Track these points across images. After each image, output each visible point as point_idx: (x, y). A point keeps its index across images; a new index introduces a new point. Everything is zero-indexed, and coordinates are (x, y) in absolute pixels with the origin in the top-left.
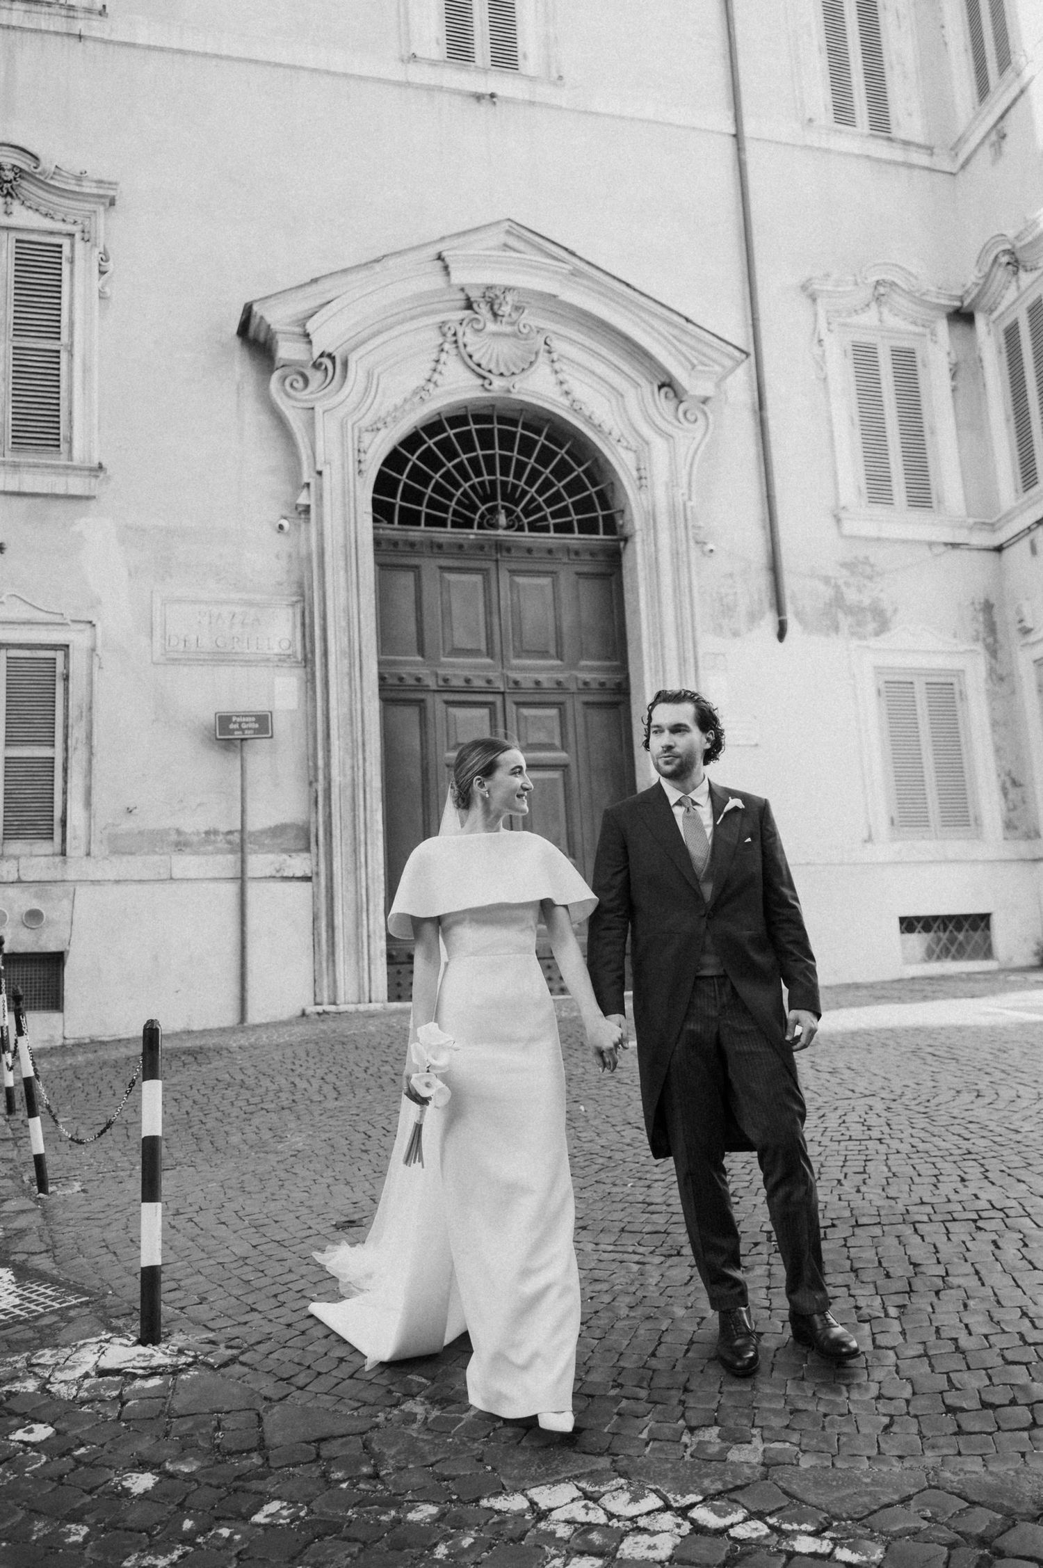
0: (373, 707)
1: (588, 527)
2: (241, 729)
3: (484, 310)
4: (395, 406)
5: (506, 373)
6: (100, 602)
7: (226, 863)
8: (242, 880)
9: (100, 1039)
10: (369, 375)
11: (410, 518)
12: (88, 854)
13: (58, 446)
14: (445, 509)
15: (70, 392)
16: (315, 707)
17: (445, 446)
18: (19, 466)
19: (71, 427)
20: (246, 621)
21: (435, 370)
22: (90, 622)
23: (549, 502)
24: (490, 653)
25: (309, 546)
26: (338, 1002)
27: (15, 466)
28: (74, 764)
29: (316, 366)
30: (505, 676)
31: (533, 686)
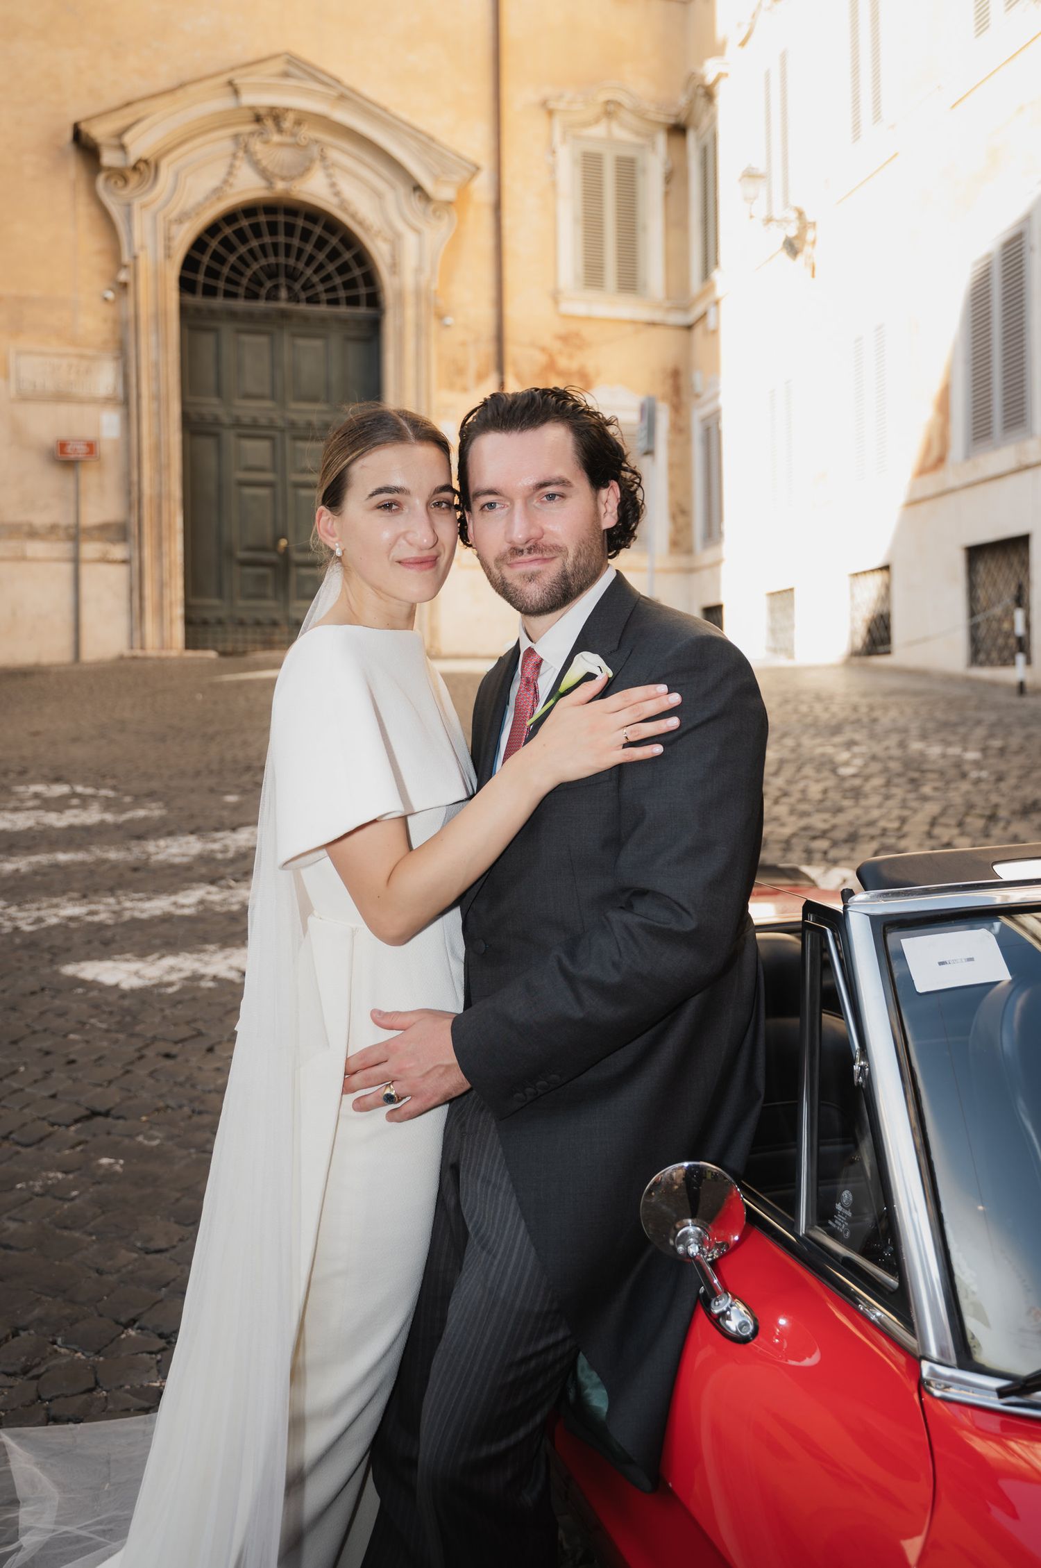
0: (176, 437)
1: (353, 301)
2: (75, 453)
3: (269, 123)
4: (198, 202)
5: (286, 177)
7: (64, 548)
8: (76, 561)
10: (177, 175)
11: (210, 291)
16: (131, 438)
17: (240, 234)
20: (80, 370)
21: (230, 174)
23: (323, 280)
24: (273, 397)
25: (127, 314)
26: (145, 649)
29: (135, 168)
30: (284, 416)
31: (306, 424)
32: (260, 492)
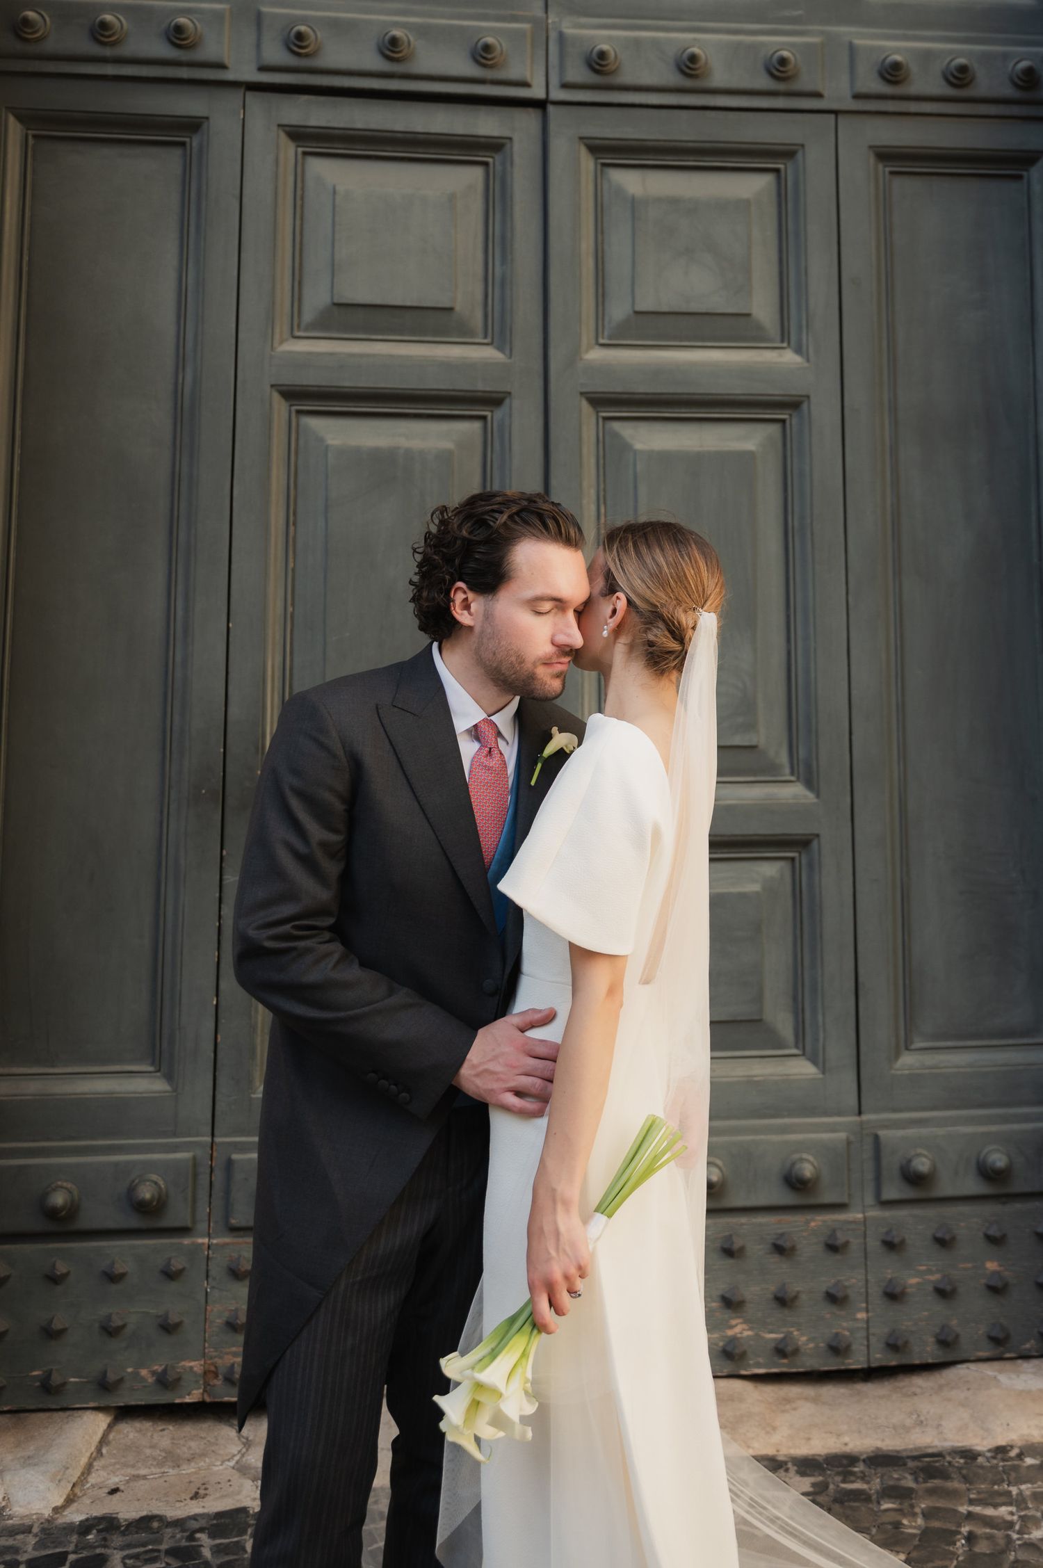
30: (553, 35)
31: (672, 78)
32: (416, 444)
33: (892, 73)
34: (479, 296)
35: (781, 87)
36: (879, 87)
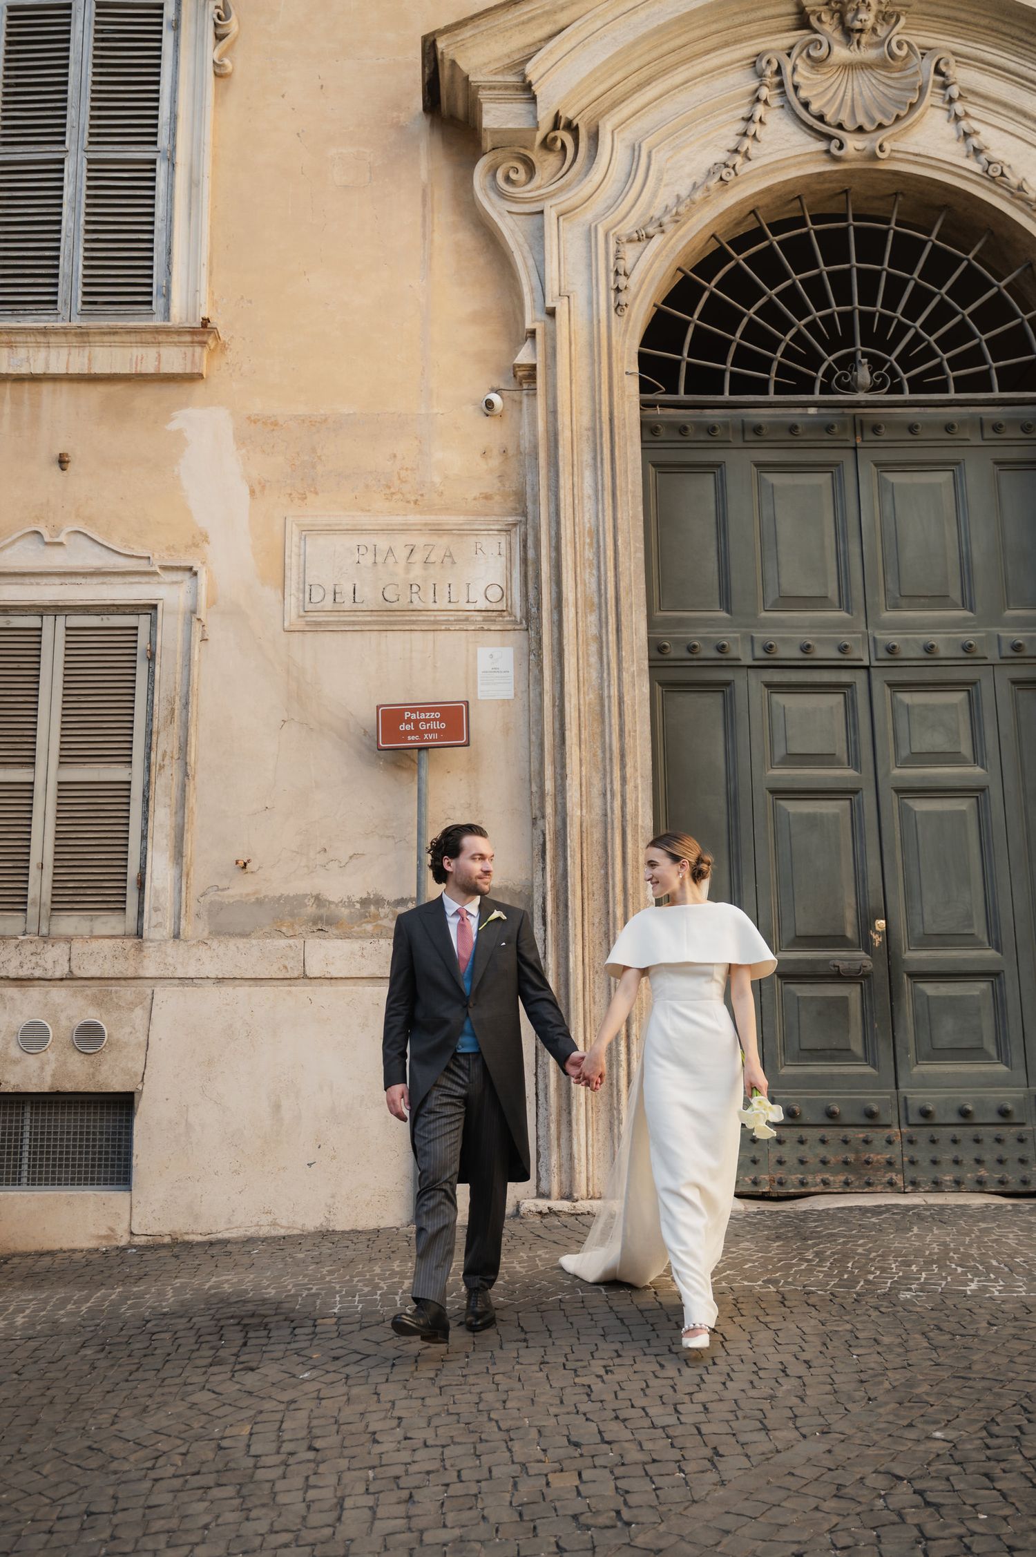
0: (638, 691)
1: (1016, 379)
2: (417, 731)
3: (828, 24)
4: (678, 197)
5: (868, 127)
6: (206, 539)
9: (187, 1238)
10: (635, 150)
11: (704, 382)
12: (177, 936)
13: (150, 303)
14: (765, 365)
15: (170, 220)
16: (541, 694)
17: (764, 262)
18: (87, 334)
19: (169, 273)
20: (432, 559)
21: (745, 134)
22: (190, 569)
23: (945, 344)
24: (844, 602)
25: (535, 436)
26: (576, 1195)
27: (82, 334)
28: (159, 791)
29: (547, 145)
30: (871, 639)
31: (922, 654)
32: (824, 811)
33: (1017, 647)
34: (845, 748)
35: (969, 655)
36: (1010, 653)
